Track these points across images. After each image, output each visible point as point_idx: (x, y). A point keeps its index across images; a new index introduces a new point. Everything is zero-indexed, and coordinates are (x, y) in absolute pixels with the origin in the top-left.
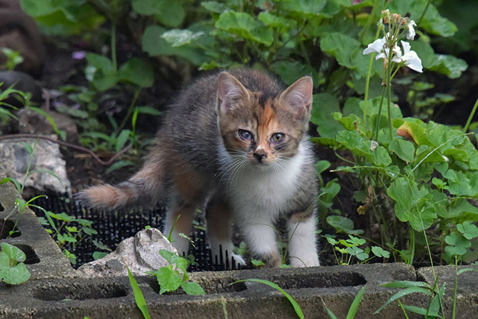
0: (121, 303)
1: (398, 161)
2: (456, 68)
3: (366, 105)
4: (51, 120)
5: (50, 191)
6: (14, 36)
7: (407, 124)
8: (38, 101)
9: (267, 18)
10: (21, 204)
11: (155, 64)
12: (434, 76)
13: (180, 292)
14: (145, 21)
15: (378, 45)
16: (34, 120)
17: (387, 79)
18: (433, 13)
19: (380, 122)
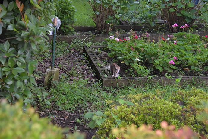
0: (115, 80)
1: (137, 68)
2: (143, 61)
3: (135, 64)
4: (109, 64)
5: (109, 70)
6: (107, 57)
7: (138, 65)
8: (108, 63)
9: (127, 56)
10: (107, 71)
11: (118, 60)
12: (141, 61)
13: (119, 79)
14: (117, 56)
15: (136, 59)
16: (108, 64)
17: (137, 62)
18: (141, 56)
19: (136, 65)
